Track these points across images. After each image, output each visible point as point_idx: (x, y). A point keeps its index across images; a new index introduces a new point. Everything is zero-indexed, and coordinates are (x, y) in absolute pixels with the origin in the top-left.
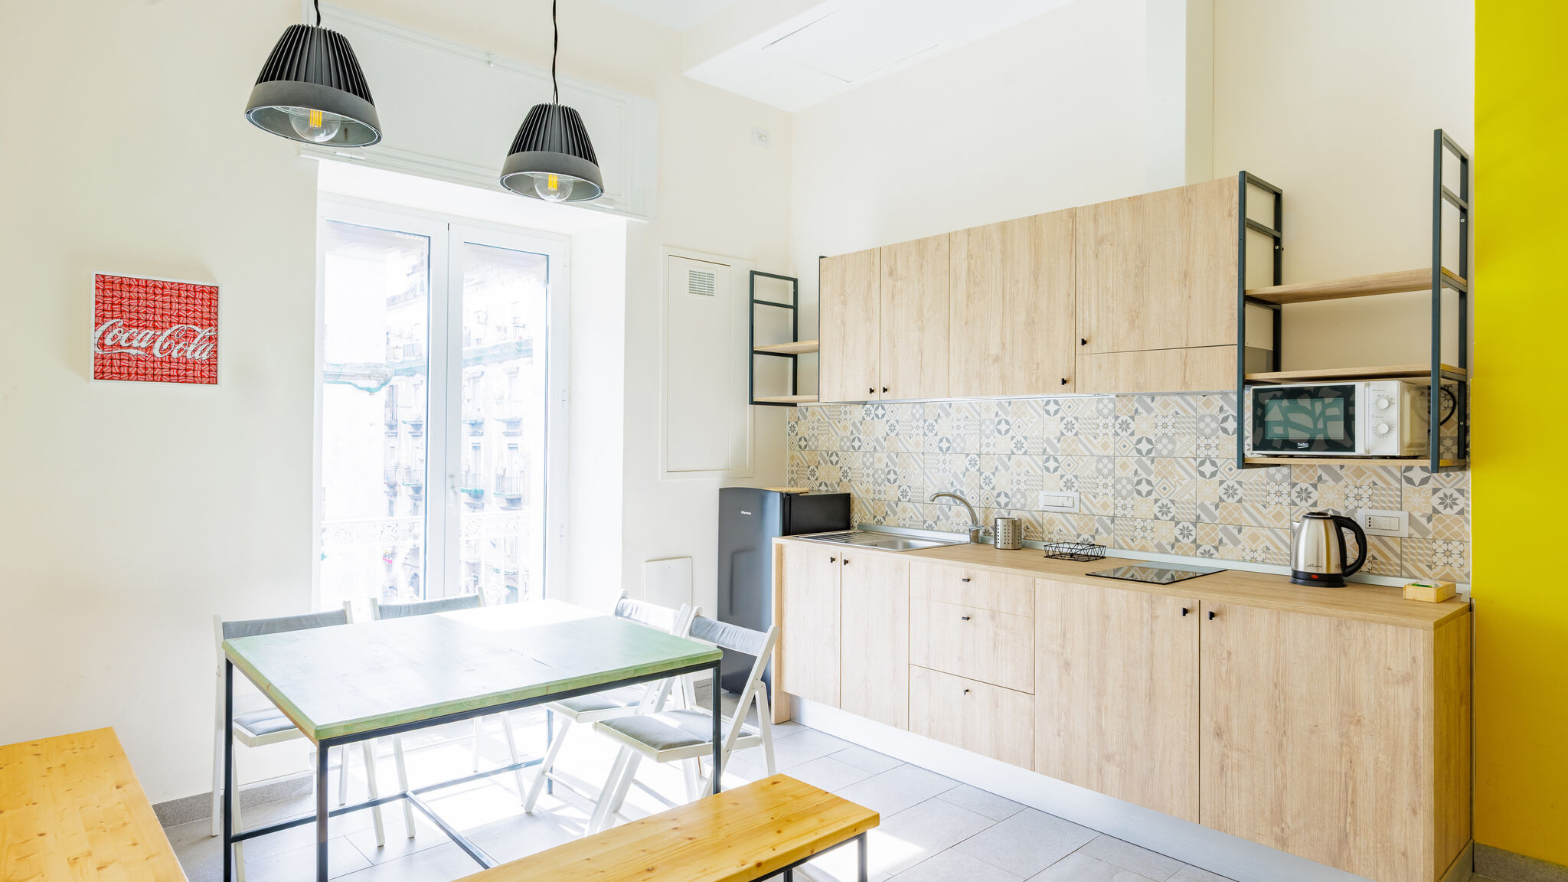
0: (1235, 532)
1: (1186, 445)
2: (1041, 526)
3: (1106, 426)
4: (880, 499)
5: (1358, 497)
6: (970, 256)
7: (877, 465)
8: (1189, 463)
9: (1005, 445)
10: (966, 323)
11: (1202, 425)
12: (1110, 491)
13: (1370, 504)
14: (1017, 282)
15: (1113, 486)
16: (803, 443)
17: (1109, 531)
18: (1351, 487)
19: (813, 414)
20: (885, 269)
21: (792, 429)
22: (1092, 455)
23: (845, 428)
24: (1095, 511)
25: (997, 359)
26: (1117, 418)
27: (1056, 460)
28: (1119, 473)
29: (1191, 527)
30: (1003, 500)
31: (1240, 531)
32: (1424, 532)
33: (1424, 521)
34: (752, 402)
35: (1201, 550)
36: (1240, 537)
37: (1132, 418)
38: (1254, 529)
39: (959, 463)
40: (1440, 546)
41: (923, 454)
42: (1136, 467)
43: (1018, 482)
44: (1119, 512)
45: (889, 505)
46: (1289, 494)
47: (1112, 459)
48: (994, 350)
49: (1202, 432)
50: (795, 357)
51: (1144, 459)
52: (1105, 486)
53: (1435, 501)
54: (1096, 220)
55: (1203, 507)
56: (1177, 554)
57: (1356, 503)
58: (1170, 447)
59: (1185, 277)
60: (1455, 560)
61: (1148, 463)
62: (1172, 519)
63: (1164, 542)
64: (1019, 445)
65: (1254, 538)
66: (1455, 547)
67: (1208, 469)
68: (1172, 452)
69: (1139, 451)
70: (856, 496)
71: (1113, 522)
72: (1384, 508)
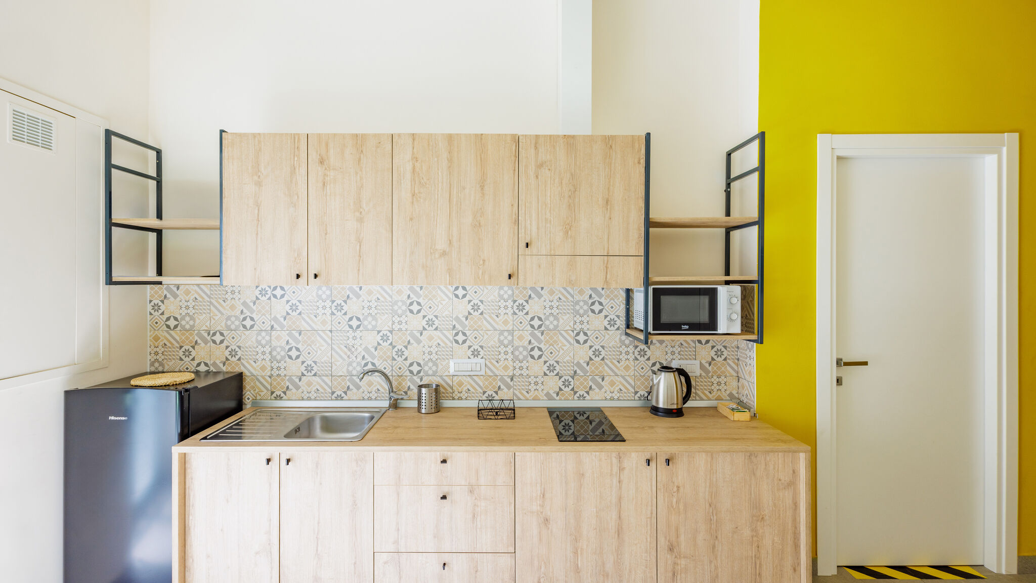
0: (600, 380)
1: (566, 322)
2: (452, 388)
3: (506, 307)
4: (279, 375)
5: (673, 353)
6: (415, 159)
7: (274, 344)
8: (568, 334)
9: (417, 323)
10: (411, 219)
11: (577, 307)
12: (510, 357)
13: (679, 357)
14: (464, 188)
15: (512, 353)
16: (172, 323)
17: (509, 388)
18: (669, 347)
19: (187, 293)
20: (313, 156)
21: (156, 308)
22: (496, 330)
23: (233, 307)
24: (497, 373)
25: (444, 254)
26: (515, 301)
27: (464, 334)
28: (516, 343)
29: (571, 379)
30: (415, 368)
31: (603, 380)
32: (707, 372)
33: (707, 365)
34: (110, 281)
35: (577, 395)
36: (603, 383)
37: (527, 301)
38: (612, 378)
39: (371, 339)
40: (715, 380)
41: (331, 331)
42: (530, 338)
43: (430, 353)
44: (517, 372)
45: (290, 380)
46: (634, 353)
47: (511, 332)
48: (441, 245)
49: (577, 312)
50: (159, 232)
51: (536, 332)
52: (506, 353)
53: (713, 353)
54: (536, 148)
55: (578, 364)
56: (560, 400)
57: (671, 357)
58: (555, 323)
59: (607, 203)
60: (723, 387)
61: (540, 335)
62: (557, 375)
63: (551, 392)
64: (430, 323)
65: (612, 384)
66: (723, 380)
67: (582, 338)
68: (557, 326)
69: (532, 326)
70: (248, 374)
71: (512, 380)
72: (686, 359)
